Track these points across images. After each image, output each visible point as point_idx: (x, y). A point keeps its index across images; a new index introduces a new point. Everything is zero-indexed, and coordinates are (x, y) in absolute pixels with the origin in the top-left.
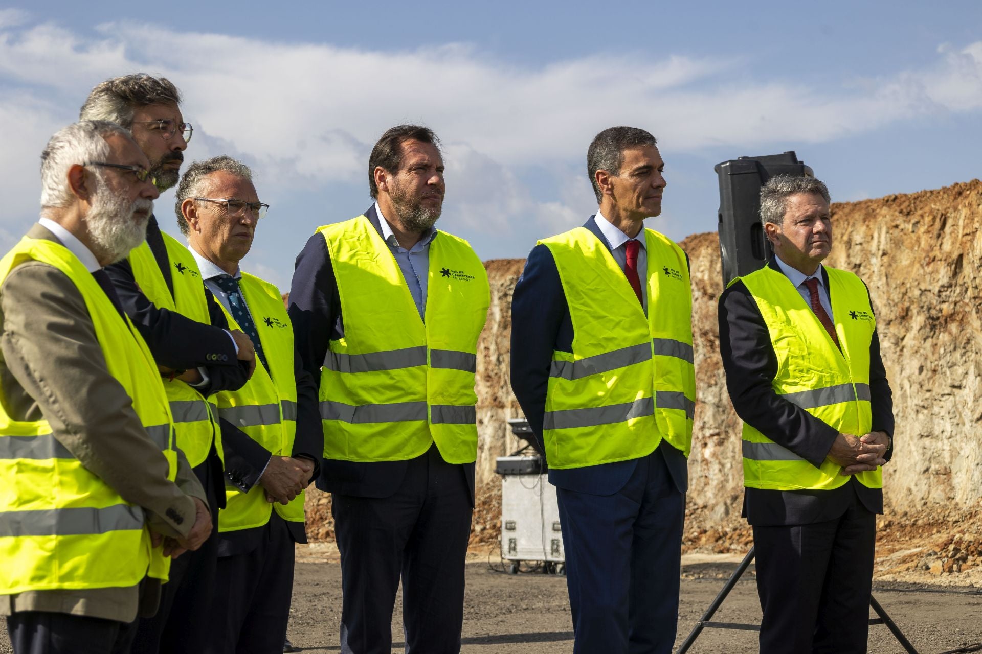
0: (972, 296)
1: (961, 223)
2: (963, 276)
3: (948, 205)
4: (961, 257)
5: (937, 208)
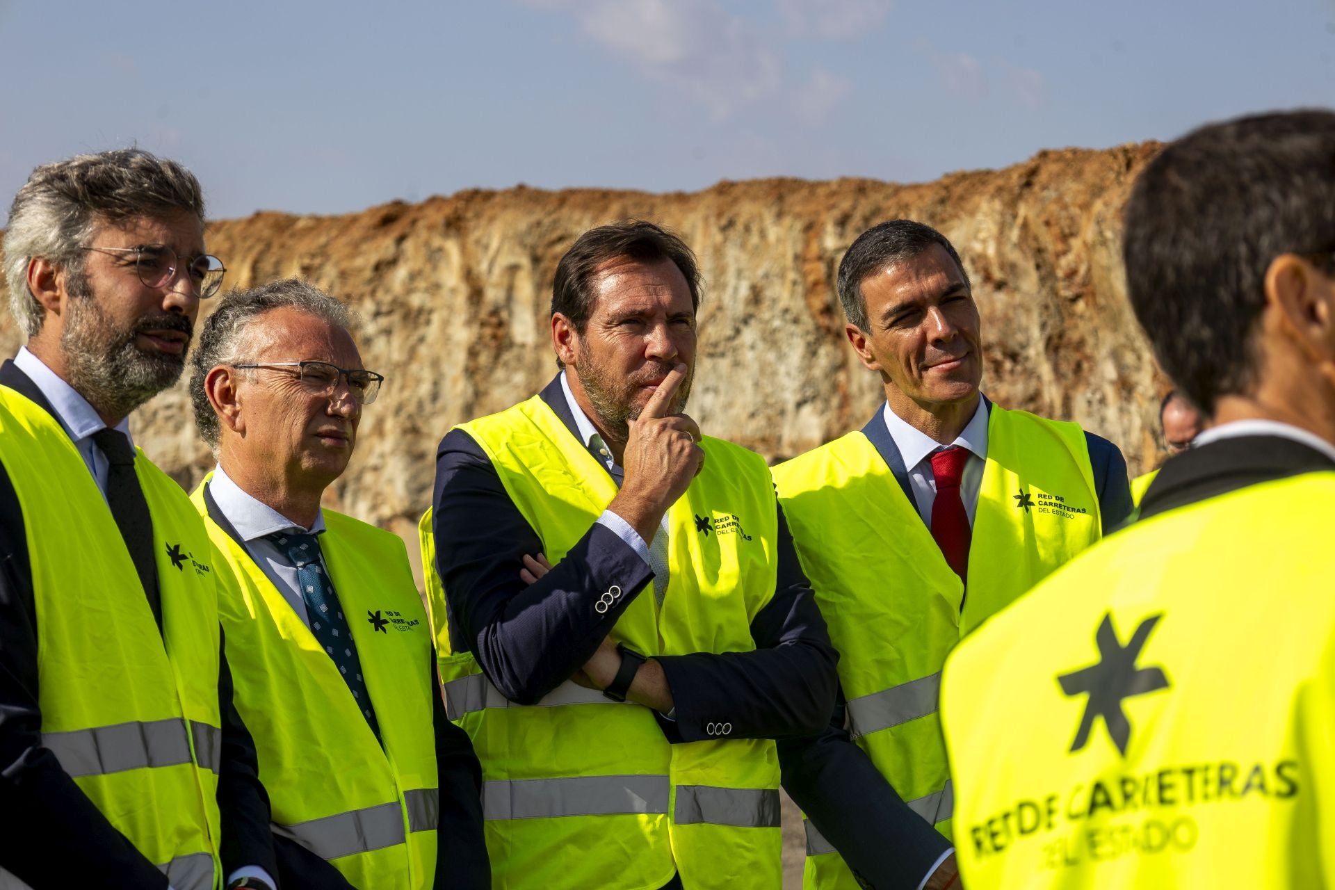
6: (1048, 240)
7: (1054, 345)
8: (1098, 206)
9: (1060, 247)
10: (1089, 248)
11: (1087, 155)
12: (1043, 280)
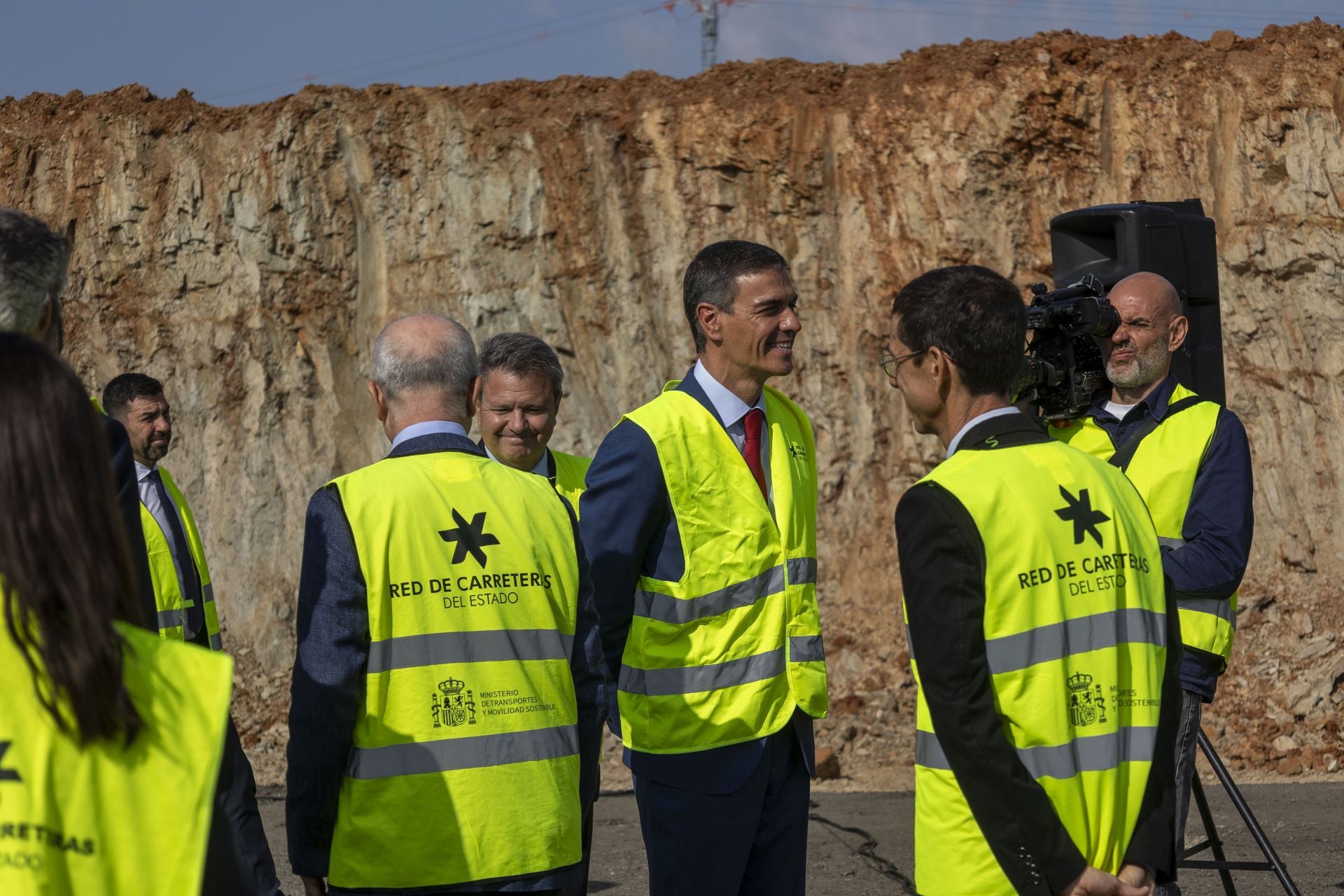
0: (95, 293)
1: (69, 165)
2: (75, 259)
3: (39, 132)
4: (73, 223)
5: (19, 134)
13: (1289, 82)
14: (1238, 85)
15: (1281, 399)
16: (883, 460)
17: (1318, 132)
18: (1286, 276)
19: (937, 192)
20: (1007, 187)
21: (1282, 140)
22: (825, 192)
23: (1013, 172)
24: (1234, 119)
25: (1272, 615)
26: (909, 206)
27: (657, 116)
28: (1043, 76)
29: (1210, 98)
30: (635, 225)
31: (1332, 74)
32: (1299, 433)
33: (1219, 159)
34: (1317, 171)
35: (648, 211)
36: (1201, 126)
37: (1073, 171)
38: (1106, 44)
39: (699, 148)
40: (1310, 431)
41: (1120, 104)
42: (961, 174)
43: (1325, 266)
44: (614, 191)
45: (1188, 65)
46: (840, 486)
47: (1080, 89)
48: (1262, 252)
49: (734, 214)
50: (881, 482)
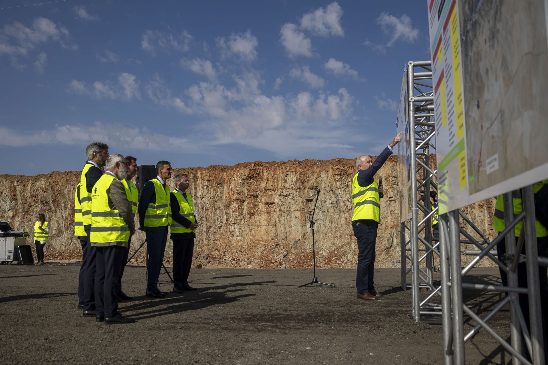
6: (54, 185)
7: (54, 201)
8: (62, 180)
9: (56, 186)
10: (60, 186)
11: (61, 172)
12: (52, 191)
13: (288, 168)
14: (282, 168)
15: (285, 215)
16: (227, 223)
17: (292, 175)
18: (286, 196)
19: (237, 184)
20: (247, 183)
21: (287, 176)
22: (222, 184)
23: (248, 181)
24: (281, 173)
25: (278, 247)
26: (233, 186)
27: (200, 173)
28: (253, 167)
29: (278, 170)
30: (195, 188)
31: (295, 167)
32: (287, 220)
33: (278, 179)
34: (291, 181)
35: (197, 186)
36: (276, 174)
37: (257, 181)
38: (264, 163)
39: (204, 177)
40: (289, 219)
41: (265, 171)
42: (240, 181)
43: (291, 195)
44: (193, 183)
45: (275, 166)
46: (221, 227)
47: (259, 169)
48: (283, 193)
49: (209, 187)
50: (227, 226)
